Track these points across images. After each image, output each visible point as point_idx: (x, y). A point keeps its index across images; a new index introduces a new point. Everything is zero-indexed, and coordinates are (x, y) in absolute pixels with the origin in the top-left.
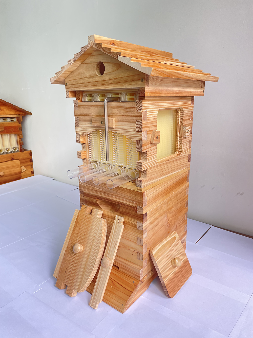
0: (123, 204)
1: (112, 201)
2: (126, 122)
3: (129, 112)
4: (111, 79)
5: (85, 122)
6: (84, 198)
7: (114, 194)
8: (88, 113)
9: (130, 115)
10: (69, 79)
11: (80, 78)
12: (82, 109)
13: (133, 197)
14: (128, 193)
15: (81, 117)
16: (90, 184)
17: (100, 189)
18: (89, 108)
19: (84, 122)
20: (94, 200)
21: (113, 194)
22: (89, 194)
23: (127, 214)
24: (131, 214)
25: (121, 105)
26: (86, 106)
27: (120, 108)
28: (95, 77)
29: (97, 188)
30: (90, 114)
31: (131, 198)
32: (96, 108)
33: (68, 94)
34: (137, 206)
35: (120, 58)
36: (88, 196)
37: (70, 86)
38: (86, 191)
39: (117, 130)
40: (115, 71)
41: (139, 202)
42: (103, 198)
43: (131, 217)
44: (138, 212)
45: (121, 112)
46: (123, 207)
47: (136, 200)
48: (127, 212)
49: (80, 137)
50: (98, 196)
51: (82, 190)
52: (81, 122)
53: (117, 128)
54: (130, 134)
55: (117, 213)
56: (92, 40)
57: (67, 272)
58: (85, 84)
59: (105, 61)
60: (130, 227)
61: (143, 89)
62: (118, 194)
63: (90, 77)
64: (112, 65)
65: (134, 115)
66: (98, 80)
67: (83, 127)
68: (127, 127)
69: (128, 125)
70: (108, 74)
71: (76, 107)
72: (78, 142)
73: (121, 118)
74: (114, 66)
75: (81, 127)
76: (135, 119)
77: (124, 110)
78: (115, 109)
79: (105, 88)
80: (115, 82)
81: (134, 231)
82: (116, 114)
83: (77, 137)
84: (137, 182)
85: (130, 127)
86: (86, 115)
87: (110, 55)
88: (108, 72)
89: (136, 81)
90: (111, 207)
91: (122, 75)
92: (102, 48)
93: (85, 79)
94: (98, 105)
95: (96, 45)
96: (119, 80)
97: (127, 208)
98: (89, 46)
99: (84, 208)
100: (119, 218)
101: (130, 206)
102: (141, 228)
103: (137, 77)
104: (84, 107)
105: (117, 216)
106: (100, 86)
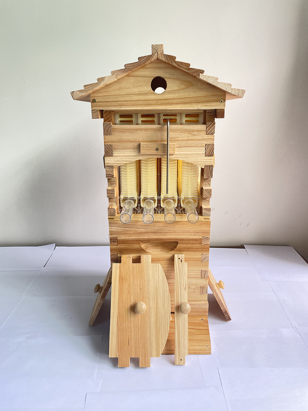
0: (183, 240)
1: (166, 240)
2: (191, 146)
3: (197, 135)
4: (176, 98)
5: (124, 150)
6: (117, 247)
7: (170, 231)
8: (130, 139)
9: (198, 138)
10: (100, 95)
11: (121, 94)
12: (120, 133)
13: (197, 228)
14: (190, 226)
15: (118, 144)
16: (129, 227)
17: (147, 230)
18: (132, 133)
19: (122, 151)
20: (136, 246)
21: (168, 231)
22: (129, 239)
23: (187, 249)
24: (193, 249)
25: (185, 128)
26: (127, 129)
27: (183, 132)
28: (150, 94)
29: (142, 230)
30: (133, 140)
31: (194, 230)
32: (146, 132)
33: (97, 114)
34: (203, 237)
35: (202, 76)
36: (126, 243)
37: (101, 103)
38: (122, 237)
39: (178, 156)
40: (184, 89)
41: (205, 233)
42: (152, 240)
43: (194, 251)
44: (204, 243)
45: (185, 136)
46: (183, 242)
47: (201, 231)
48: (188, 248)
49: (114, 170)
50: (143, 239)
51: (115, 237)
52: (116, 150)
53: (178, 154)
54: (196, 160)
55: (172, 252)
56: (159, 51)
57: (131, 342)
58: (131, 102)
59: (168, 76)
60: (192, 262)
61: (222, 111)
62: (175, 229)
63: (141, 94)
64: (178, 82)
65: (204, 139)
66: (155, 98)
67: (119, 156)
68: (192, 152)
69: (195, 150)
70: (173, 92)
71: (107, 131)
72: (109, 176)
73: (184, 142)
74: (182, 84)
75: (117, 156)
76: (205, 143)
77: (189, 133)
78: (176, 133)
79: (166, 109)
80: (182, 101)
81: (197, 266)
82: (177, 138)
83: (108, 170)
84: (203, 211)
85: (197, 152)
86: (126, 141)
87: (188, 72)
88: (173, 90)
89: (213, 102)
90: (160, 247)
91: (193, 94)
92: (175, 61)
93: (130, 95)
94: (149, 128)
95: (165, 58)
96: (189, 100)
97: (189, 242)
98: (154, 57)
99: (127, 258)
100: (180, 256)
101: (192, 240)
102: (206, 260)
103: (214, 98)
104: (123, 131)
105: (176, 255)
106: (158, 106)
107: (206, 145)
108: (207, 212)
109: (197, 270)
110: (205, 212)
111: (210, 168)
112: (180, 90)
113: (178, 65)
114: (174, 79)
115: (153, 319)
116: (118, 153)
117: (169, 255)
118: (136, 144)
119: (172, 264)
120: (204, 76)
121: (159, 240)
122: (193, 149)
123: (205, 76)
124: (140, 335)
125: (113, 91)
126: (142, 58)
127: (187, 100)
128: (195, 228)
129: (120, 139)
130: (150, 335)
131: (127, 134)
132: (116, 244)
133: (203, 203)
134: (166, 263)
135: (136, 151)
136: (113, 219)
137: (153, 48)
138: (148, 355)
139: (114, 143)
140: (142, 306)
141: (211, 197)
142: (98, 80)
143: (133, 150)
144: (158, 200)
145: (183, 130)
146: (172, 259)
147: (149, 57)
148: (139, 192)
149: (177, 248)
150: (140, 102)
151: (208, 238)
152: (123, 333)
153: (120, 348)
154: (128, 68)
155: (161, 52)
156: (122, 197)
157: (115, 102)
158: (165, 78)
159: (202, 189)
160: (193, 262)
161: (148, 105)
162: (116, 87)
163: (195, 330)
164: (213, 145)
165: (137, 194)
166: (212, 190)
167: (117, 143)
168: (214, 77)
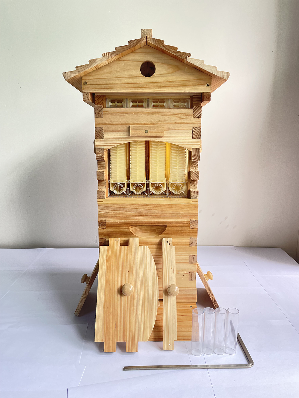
0: (171, 223)
1: (154, 223)
3: (184, 118)
4: (165, 81)
5: (114, 133)
7: (158, 215)
8: (120, 122)
11: (112, 77)
12: (111, 116)
14: (178, 209)
17: (136, 213)
18: (122, 116)
19: (112, 133)
21: (156, 214)
22: (118, 222)
23: (176, 233)
24: (182, 232)
26: (117, 112)
28: (139, 77)
29: (131, 213)
31: (182, 213)
32: (135, 115)
33: (88, 96)
34: (191, 220)
35: (189, 59)
36: (114, 227)
37: (92, 86)
38: (110, 221)
39: (166, 139)
40: (172, 73)
41: (193, 216)
42: (140, 223)
43: (182, 235)
44: (192, 226)
45: (173, 119)
46: (171, 226)
47: (189, 214)
48: (176, 231)
49: (104, 152)
50: (132, 222)
51: (104, 220)
52: (107, 133)
53: (166, 137)
54: (184, 143)
55: (161, 236)
56: (148, 35)
57: (118, 326)
58: (121, 85)
59: (156, 61)
60: (180, 246)
61: (208, 94)
62: (164, 212)
63: (130, 77)
64: (166, 66)
65: (191, 122)
66: (144, 82)
67: (110, 138)
68: (180, 135)
69: (182, 133)
70: (161, 75)
71: (98, 114)
72: (99, 158)
73: (172, 126)
74: (170, 68)
75: (107, 139)
76: (192, 126)
77: (177, 117)
78: (165, 116)
79: (156, 92)
80: (170, 85)
81: (186, 250)
82: (166, 121)
83: (98, 152)
84: (191, 193)
85: (185, 135)
86: (116, 124)
87: (176, 55)
88: (161, 73)
89: (199, 86)
90: (149, 231)
91: (181, 78)
92: (163, 45)
93: (120, 78)
94: (138, 111)
95: (154, 41)
96: (176, 83)
97: (177, 226)
98: (143, 40)
99: (115, 242)
100: (168, 239)
101: (181, 223)
102: (194, 244)
103: (200, 82)
104: (113, 114)
105: (164, 239)
106: (147, 89)
107: (193, 128)
108: (195, 195)
109: (185, 255)
110: (193, 194)
111: (198, 151)
112: (169, 73)
113: (166, 48)
114: (162, 63)
115: (140, 302)
116: (109, 135)
117: (157, 239)
118: (126, 127)
119: (160, 249)
120: (190, 59)
121: (147, 223)
122: (181, 132)
123: (192, 59)
124: (127, 319)
125: (104, 74)
126: (132, 41)
127: (175, 84)
128: (184, 211)
129: (110, 122)
130: (138, 318)
131: (118, 117)
132: (105, 227)
133: (191, 186)
134: (154, 248)
135: (126, 133)
136: (102, 201)
137: (143, 33)
138: (135, 339)
139: (105, 125)
140: (130, 288)
141: (199, 179)
142: (90, 61)
143: (123, 133)
144: (147, 184)
145: (171, 114)
146: (160, 244)
147: (139, 41)
148: (129, 175)
149: (166, 232)
150: (130, 85)
151: (196, 222)
152: (110, 316)
153: (106, 332)
154: (118, 50)
155: (150, 36)
156: (112, 181)
157: (105, 85)
158: (154, 62)
159: (189, 173)
160: (182, 246)
161: (137, 88)
162: (106, 70)
163: (183, 316)
164: (200, 128)
165: (126, 178)
166: (200, 173)
167: (108, 126)
168: (200, 60)
